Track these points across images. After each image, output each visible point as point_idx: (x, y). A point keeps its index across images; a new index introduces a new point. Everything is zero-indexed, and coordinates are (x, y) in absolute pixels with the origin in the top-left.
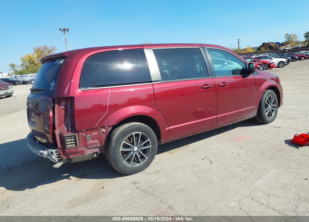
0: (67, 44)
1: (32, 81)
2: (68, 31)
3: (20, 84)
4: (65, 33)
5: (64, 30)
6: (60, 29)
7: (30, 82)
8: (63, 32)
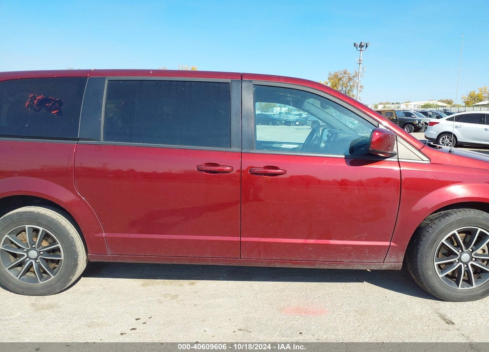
0: (360, 69)
1: (297, 121)
2: (367, 47)
3: (281, 124)
4: (361, 51)
5: (361, 46)
6: (355, 44)
7: (295, 122)
8: (359, 49)
